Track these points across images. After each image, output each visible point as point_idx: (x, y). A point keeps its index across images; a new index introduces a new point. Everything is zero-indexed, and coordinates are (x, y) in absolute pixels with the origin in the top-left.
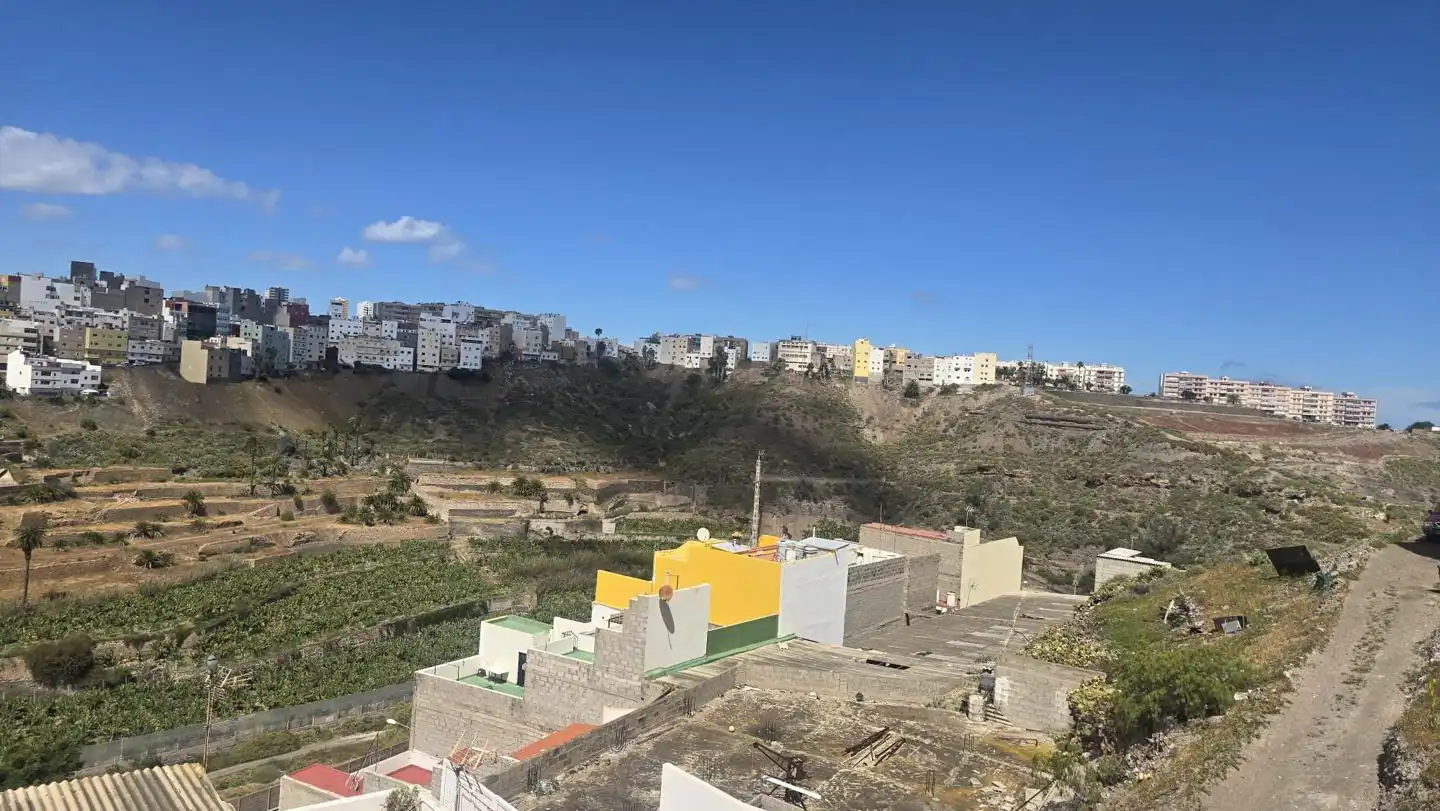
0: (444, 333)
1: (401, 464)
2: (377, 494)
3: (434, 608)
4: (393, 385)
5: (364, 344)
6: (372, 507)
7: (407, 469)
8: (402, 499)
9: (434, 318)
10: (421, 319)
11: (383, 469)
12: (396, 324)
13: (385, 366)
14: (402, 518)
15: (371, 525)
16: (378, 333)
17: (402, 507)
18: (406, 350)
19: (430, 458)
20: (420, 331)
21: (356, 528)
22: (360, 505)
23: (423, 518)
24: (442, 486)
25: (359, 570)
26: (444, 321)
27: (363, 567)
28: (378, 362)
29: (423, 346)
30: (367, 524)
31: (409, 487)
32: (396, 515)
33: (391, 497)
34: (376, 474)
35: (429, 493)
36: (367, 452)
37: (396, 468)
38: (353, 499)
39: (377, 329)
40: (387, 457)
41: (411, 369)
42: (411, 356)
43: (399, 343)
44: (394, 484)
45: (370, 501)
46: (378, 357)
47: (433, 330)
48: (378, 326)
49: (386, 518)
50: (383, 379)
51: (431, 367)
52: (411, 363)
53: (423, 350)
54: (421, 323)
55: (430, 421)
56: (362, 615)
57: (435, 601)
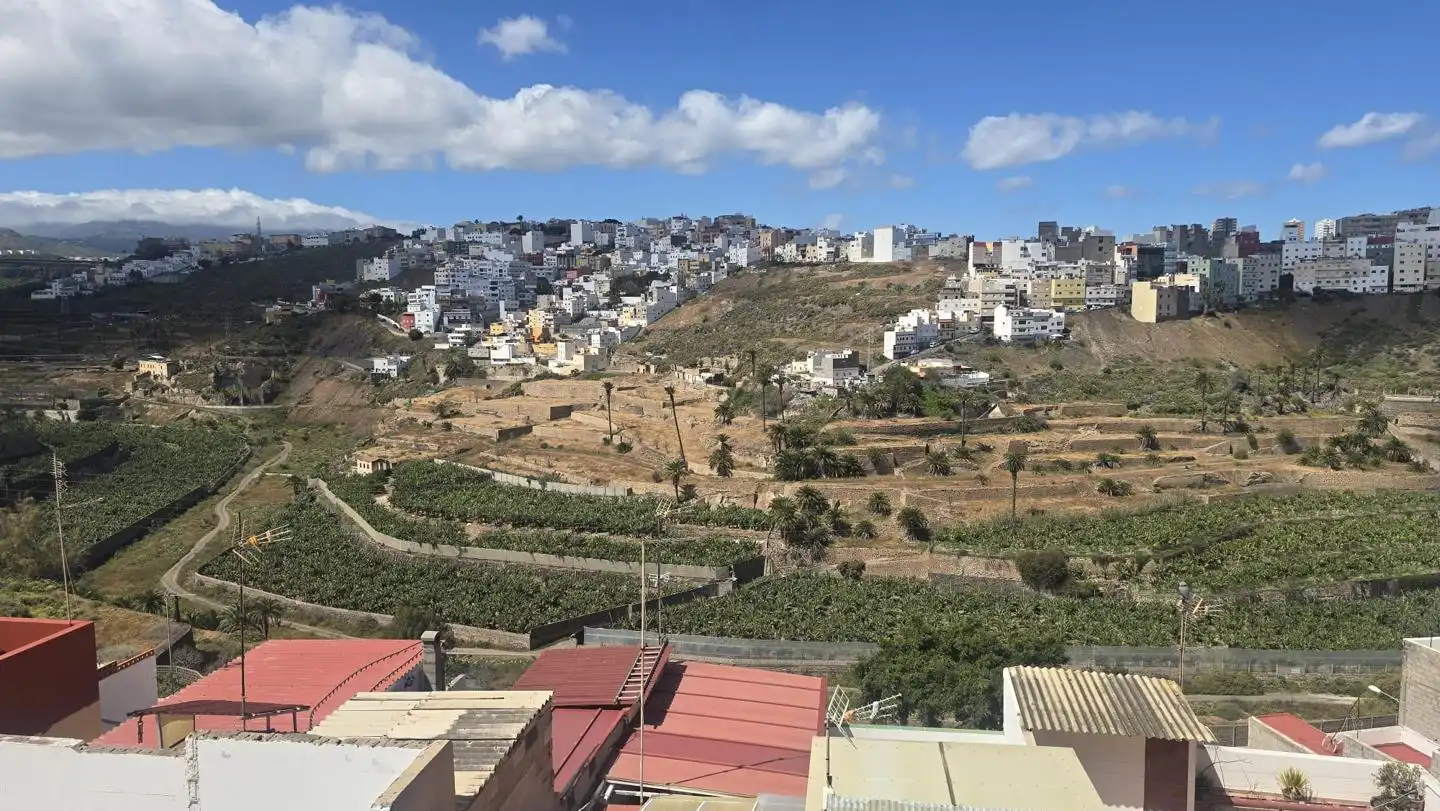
0: (1429, 243)
1: (1374, 401)
2: (1343, 435)
3: (1422, 571)
4: (1363, 310)
5: (1324, 267)
6: (1338, 449)
7: (1382, 407)
8: (1374, 442)
9: (1416, 226)
10: (1399, 231)
11: (1351, 407)
12: (1364, 240)
13: (1352, 290)
14: (1376, 464)
15: (1337, 469)
16: (1342, 253)
17: (1376, 450)
18: (1379, 268)
19: (1412, 394)
20: (1397, 245)
21: (1321, 472)
22: (1323, 447)
23: (1406, 465)
24: (1430, 428)
25: (1325, 517)
26: (1430, 229)
27: (1328, 515)
28: (1342, 286)
29: (1402, 262)
30: (1334, 468)
31: (1386, 427)
32: (1370, 459)
33: (1360, 440)
34: (1342, 413)
35: (1413, 436)
36: (1331, 388)
37: (1369, 406)
38: (1316, 439)
39: (1342, 249)
40: (1356, 392)
41: (1386, 290)
42: (1386, 276)
43: (1369, 261)
44: (1365, 424)
45: (1336, 442)
46: (1342, 280)
47: (1415, 241)
48: (1342, 245)
49: (1357, 462)
50: (1350, 306)
51: (1414, 286)
52: (1386, 283)
53: (1402, 267)
54: (1398, 235)
55: (1412, 351)
56: (1330, 566)
57: (1423, 563)
